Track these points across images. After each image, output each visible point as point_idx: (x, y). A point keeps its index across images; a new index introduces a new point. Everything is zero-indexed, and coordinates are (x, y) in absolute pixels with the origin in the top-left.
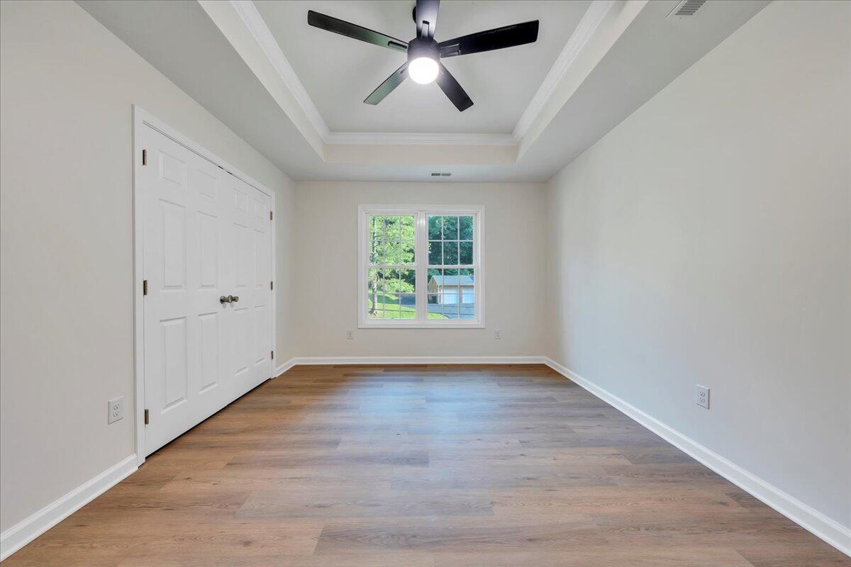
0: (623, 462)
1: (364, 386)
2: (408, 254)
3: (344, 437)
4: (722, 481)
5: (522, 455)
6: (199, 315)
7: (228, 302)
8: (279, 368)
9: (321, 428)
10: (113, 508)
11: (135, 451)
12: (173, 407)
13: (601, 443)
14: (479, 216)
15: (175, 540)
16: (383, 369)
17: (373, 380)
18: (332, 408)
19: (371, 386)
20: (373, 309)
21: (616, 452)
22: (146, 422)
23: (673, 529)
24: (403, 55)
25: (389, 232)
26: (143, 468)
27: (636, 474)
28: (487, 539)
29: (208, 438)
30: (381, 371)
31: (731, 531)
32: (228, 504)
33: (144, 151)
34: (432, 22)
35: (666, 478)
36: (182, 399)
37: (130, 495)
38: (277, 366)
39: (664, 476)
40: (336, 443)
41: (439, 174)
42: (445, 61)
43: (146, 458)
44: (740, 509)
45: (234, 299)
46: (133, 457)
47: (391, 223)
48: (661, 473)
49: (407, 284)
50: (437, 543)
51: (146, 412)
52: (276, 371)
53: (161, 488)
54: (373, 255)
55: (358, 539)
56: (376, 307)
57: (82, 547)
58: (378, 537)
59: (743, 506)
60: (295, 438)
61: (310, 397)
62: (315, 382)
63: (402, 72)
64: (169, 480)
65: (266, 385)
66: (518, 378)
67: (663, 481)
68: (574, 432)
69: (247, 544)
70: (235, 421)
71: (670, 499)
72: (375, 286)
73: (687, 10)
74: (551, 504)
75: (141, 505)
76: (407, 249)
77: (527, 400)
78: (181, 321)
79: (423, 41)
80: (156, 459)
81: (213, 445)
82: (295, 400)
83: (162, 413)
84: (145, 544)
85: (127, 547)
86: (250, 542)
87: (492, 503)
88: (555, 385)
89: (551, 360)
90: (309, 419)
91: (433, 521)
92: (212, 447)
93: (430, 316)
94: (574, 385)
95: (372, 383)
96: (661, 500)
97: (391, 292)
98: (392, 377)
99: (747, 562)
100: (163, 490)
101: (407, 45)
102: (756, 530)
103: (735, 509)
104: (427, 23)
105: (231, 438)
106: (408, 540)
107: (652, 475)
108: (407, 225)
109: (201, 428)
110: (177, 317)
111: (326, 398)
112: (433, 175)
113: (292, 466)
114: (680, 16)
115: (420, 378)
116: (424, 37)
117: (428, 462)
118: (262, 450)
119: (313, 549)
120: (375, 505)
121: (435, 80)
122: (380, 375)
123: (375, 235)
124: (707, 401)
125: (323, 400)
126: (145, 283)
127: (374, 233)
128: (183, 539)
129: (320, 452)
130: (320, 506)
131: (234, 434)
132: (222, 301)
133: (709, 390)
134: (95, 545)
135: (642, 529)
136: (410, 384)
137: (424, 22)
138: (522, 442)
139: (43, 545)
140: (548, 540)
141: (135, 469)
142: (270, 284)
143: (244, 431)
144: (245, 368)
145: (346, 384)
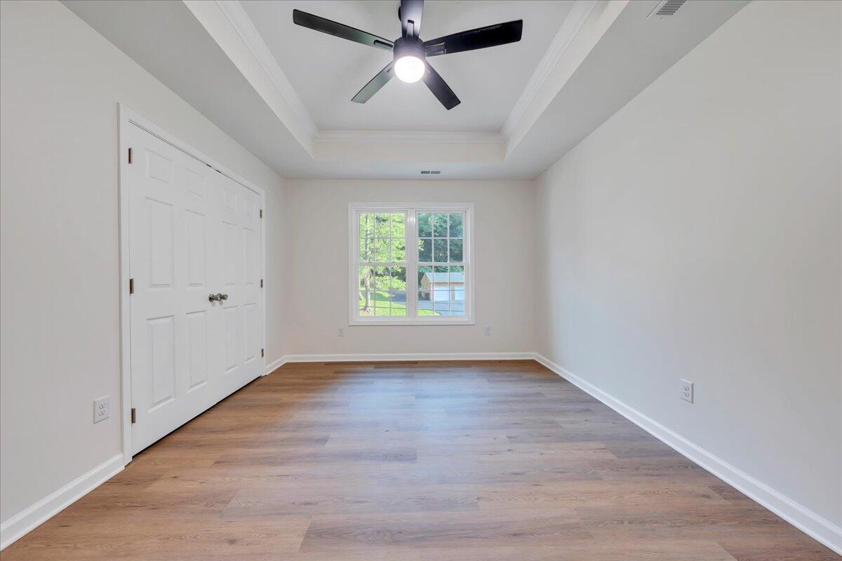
0: (611, 456)
1: (355, 383)
2: (401, 252)
3: (333, 435)
4: (706, 474)
5: (510, 450)
6: (187, 314)
7: (217, 300)
8: (269, 366)
9: (310, 426)
10: (98, 508)
11: (122, 450)
12: (161, 405)
13: (588, 437)
14: (469, 213)
15: (160, 540)
16: (374, 366)
17: (363, 377)
18: (323, 405)
19: (361, 383)
20: (366, 306)
21: (602, 446)
22: (133, 421)
23: (657, 522)
24: (389, 53)
25: (382, 230)
26: (130, 467)
27: (621, 468)
28: (472, 535)
29: (196, 437)
30: (371, 368)
31: (713, 523)
32: (215, 502)
33: (130, 150)
34: (417, 21)
35: (651, 472)
36: (170, 397)
37: (115, 495)
38: (267, 364)
39: (649, 469)
40: (324, 440)
41: (429, 172)
42: (431, 60)
43: (133, 457)
44: (723, 502)
45: (223, 297)
46: (120, 456)
47: (384, 221)
48: (647, 467)
49: (400, 282)
50: (423, 538)
51: (133, 411)
52: (266, 368)
53: (148, 486)
54: (366, 253)
55: (344, 536)
56: (369, 305)
57: (66, 547)
58: (364, 534)
59: (725, 499)
60: (283, 435)
61: (298, 395)
62: (306, 379)
63: (388, 71)
64: (155, 479)
65: (257, 383)
66: (508, 374)
67: (646, 475)
68: (561, 427)
69: (232, 542)
70: (224, 419)
71: (654, 492)
72: (368, 284)
73: (668, 10)
74: (536, 499)
75: (128, 504)
76: (400, 246)
77: (517, 395)
78: (168, 320)
79: (409, 40)
80: (143, 458)
81: (203, 443)
82: (285, 397)
83: (149, 412)
84: (129, 544)
85: (111, 547)
86: (234, 540)
87: (478, 498)
88: (545, 381)
89: (541, 356)
90: (298, 416)
91: (420, 517)
92: (199, 446)
93: (421, 313)
94: (562, 380)
95: (361, 380)
96: (644, 494)
97: (384, 289)
98: (381, 374)
99: (728, 554)
100: (149, 489)
101: (393, 44)
102: (737, 522)
103: (718, 502)
104: (412, 22)
105: (221, 436)
106: (394, 537)
107: (637, 469)
108: (400, 222)
109: (189, 426)
110: (163, 315)
111: (316, 395)
112: (422, 172)
113: (281, 464)
114: (661, 16)
115: (409, 374)
116: (409, 36)
117: (416, 458)
118: (250, 448)
119: (299, 546)
120: (362, 502)
121: (423, 79)
122: (370, 372)
123: (368, 233)
124: (690, 395)
125: (314, 397)
126: (131, 281)
127: (367, 231)
128: (168, 539)
129: (309, 450)
130: (306, 504)
131: (223, 432)
132: (211, 299)
133: (693, 385)
134: (78, 545)
135: (626, 523)
136: (401, 381)
137: (409, 21)
138: (508, 437)
139: (26, 546)
140: (532, 534)
141: (122, 468)
142: (260, 282)
143: (232, 429)
144: (235, 366)
145: (337, 380)
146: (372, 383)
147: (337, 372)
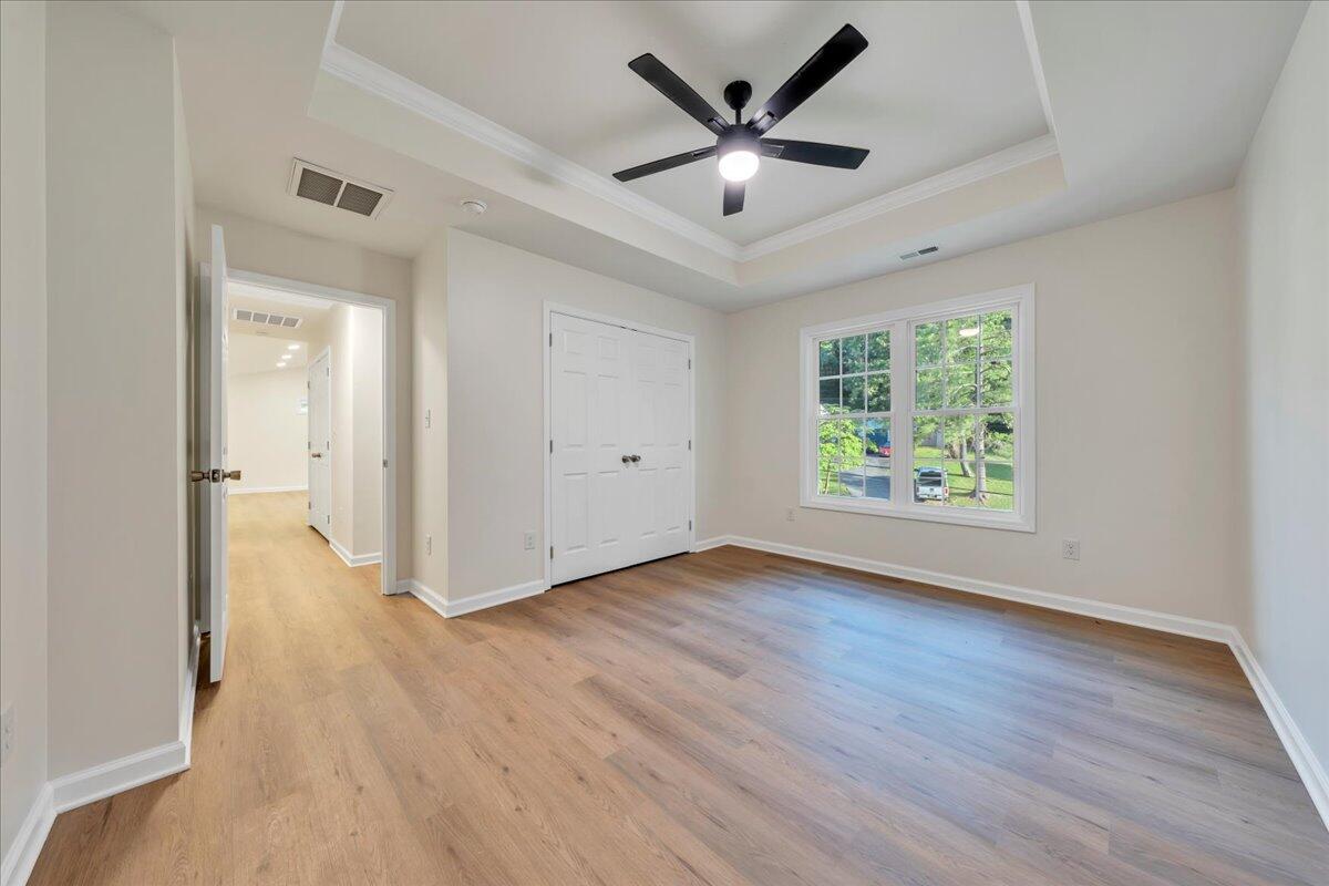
1: (774, 583)
3: (689, 623)
6: (600, 472)
7: (631, 461)
8: (701, 543)
11: (543, 577)
12: (575, 551)
14: (1023, 307)
22: (552, 557)
26: (547, 593)
33: (550, 335)
36: (582, 546)
40: (675, 624)
43: (553, 587)
45: (636, 459)
46: (546, 583)
51: (552, 549)
53: (547, 609)
60: (651, 608)
64: (553, 606)
65: (681, 557)
78: (582, 477)
80: (558, 589)
83: (566, 554)
86: (551, 659)
98: (830, 585)
100: (546, 611)
109: (599, 578)
112: (902, 258)
113: (624, 627)
117: (739, 676)
119: (574, 684)
125: (704, 582)
126: (551, 442)
129: (655, 626)
131: (618, 591)
132: (625, 460)
141: (543, 591)
142: (687, 443)
143: (624, 590)
144: (652, 533)
145: (757, 575)
146: (794, 589)
147: (768, 567)
